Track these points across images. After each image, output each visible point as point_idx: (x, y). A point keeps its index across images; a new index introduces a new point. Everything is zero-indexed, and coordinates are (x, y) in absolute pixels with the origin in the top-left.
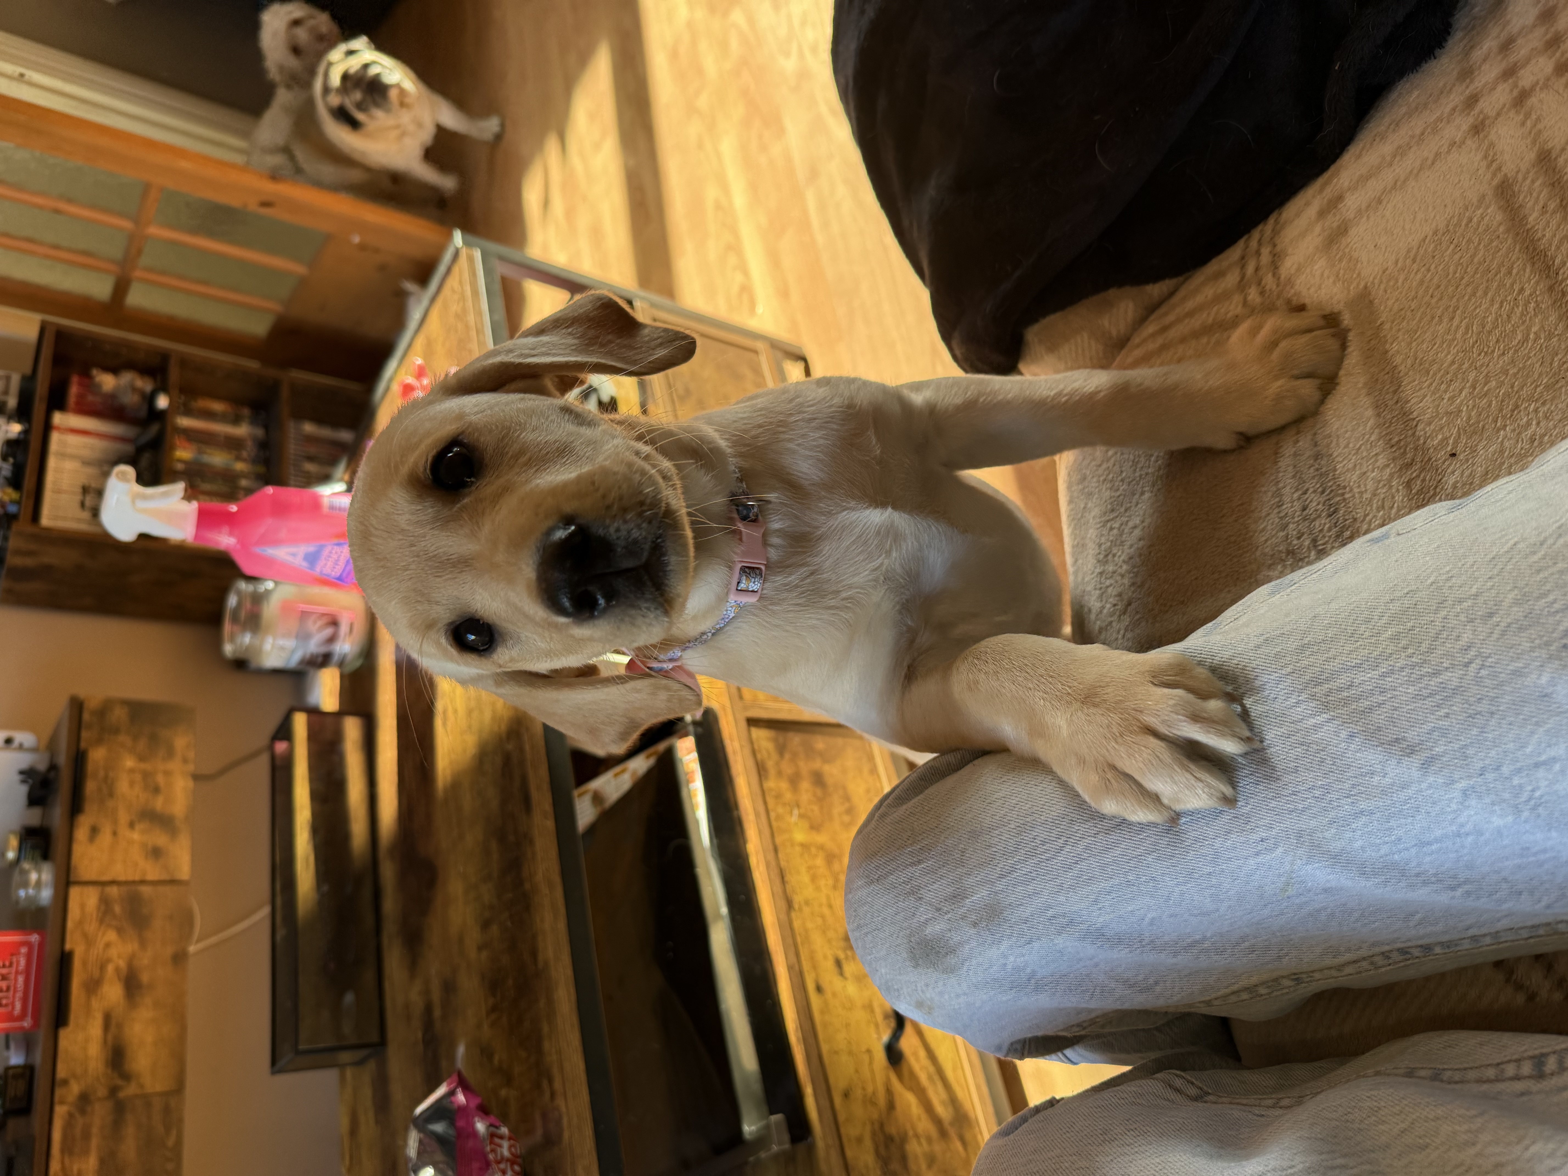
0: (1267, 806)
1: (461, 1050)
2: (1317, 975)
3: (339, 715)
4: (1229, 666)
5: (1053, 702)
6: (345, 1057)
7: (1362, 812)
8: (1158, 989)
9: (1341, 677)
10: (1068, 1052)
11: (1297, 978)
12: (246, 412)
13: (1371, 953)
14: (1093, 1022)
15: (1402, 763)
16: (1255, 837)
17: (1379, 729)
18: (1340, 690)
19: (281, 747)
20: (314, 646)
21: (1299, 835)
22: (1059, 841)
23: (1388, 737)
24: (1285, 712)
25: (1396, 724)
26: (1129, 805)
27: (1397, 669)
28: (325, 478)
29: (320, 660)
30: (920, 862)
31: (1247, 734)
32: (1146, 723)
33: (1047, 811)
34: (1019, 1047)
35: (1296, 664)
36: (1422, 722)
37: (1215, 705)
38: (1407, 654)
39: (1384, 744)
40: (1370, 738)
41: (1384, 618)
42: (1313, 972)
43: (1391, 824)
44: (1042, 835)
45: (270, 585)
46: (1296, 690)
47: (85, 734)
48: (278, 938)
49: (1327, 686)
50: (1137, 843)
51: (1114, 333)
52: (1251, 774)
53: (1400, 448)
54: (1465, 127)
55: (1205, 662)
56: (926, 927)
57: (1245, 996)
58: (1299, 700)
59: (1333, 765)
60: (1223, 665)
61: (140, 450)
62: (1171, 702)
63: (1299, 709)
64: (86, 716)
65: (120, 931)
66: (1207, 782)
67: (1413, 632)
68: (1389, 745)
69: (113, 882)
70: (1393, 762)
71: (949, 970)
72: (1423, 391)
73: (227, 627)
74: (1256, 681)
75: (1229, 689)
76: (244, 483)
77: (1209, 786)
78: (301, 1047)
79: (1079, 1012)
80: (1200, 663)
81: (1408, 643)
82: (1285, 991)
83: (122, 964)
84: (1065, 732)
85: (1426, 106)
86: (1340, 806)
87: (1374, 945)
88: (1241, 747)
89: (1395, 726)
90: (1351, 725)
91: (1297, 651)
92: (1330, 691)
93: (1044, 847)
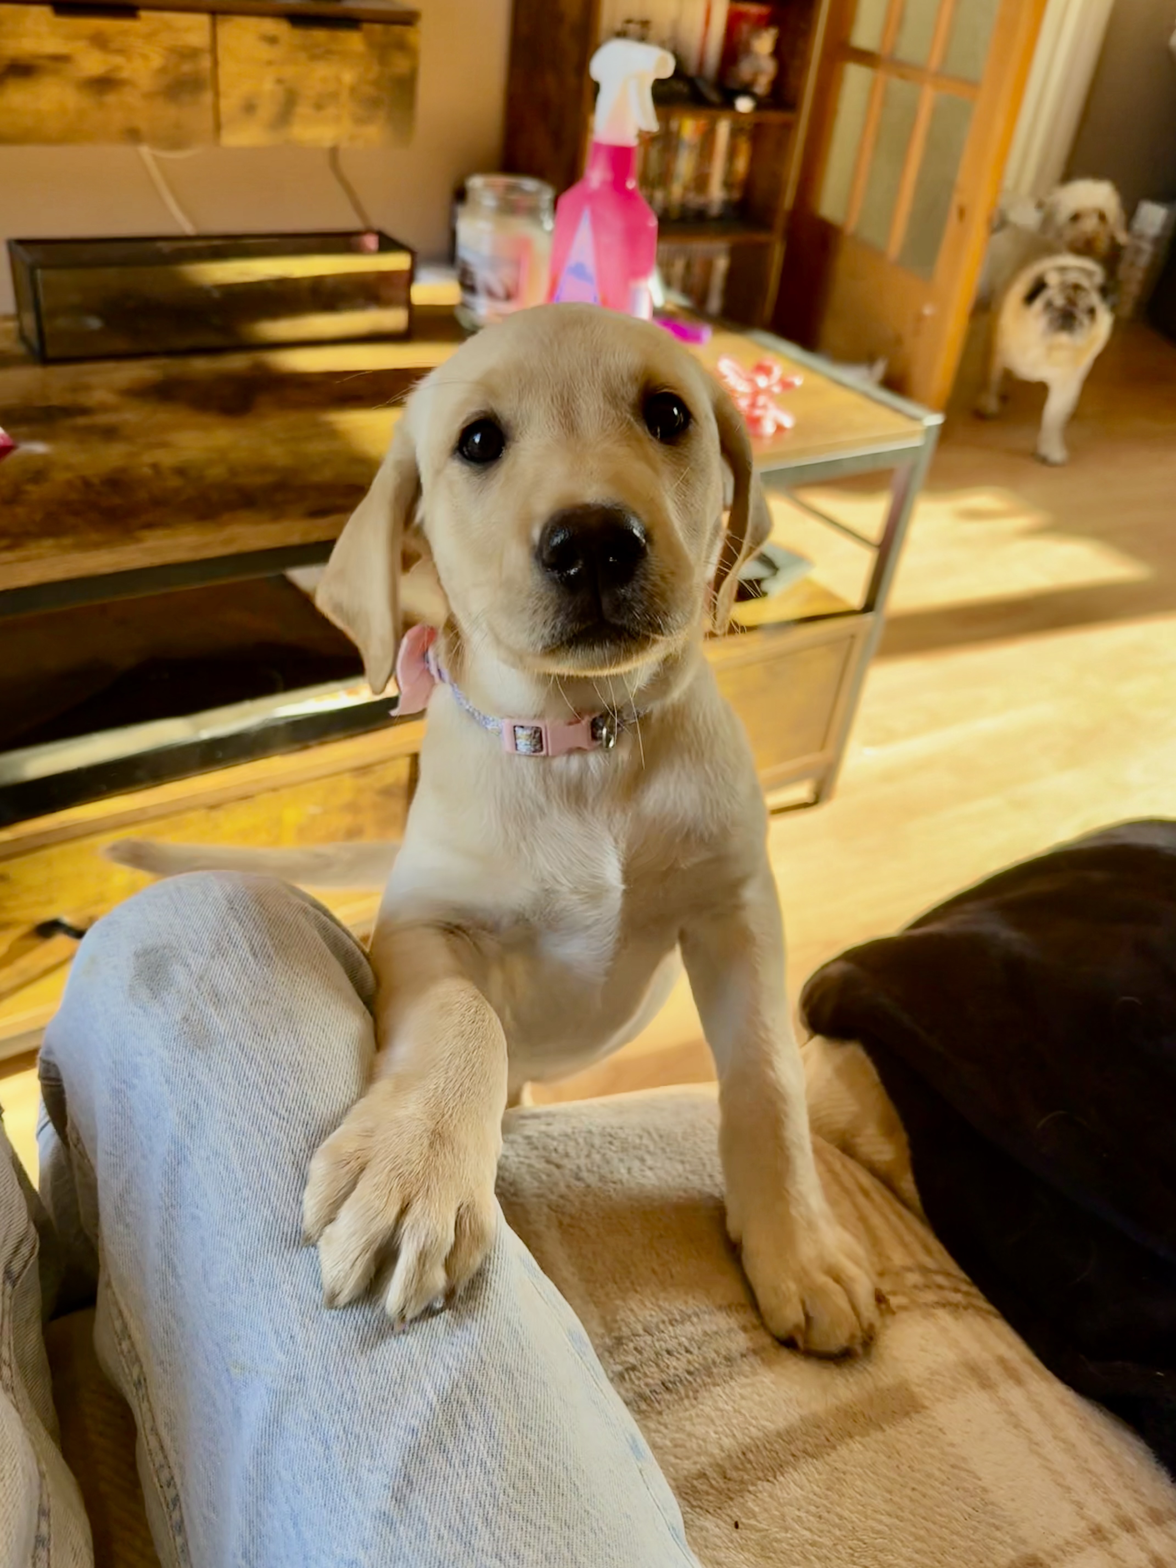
0: (332, 1341)
1: (39, 448)
2: (145, 1406)
3: (408, 304)
4: (486, 1289)
5: (433, 1099)
6: (29, 320)
7: (328, 1447)
8: (120, 1228)
9: (478, 1416)
10: (50, 1128)
11: (141, 1383)
12: (736, 195)
13: (172, 1464)
14: (83, 1155)
15: (385, 1490)
16: (296, 1329)
17: (422, 1461)
18: (464, 1416)
19: (371, 242)
20: (483, 275)
21: (300, 1379)
22: (284, 1111)
23: (414, 1472)
24: (437, 1356)
25: (428, 1481)
26: (322, 1188)
27: (491, 1477)
28: (668, 282)
29: (469, 282)
30: (255, 955)
31: (409, 1316)
32: (415, 1201)
33: (317, 1096)
34: (52, 1074)
35: (491, 1365)
36: (432, 1510)
37: (439, 1279)
38: (507, 1488)
39: (406, 1468)
40: (412, 1451)
41: (546, 1461)
42: (148, 1401)
43: (316, 1481)
44: (289, 1091)
45: (549, 224)
46: (463, 1366)
47: (378, 27)
48: (160, 245)
49: (468, 1400)
50: (284, 1198)
51: (859, 1140)
52: (366, 1322)
53: (742, 1464)
54: (1099, 1519)
55: (490, 1263)
56: (181, 965)
57: (118, 1324)
58: (451, 1370)
59: (380, 1412)
60: (487, 1282)
61: (690, 81)
62: (439, 1228)
63: (441, 1370)
64: (397, 29)
65: (163, 70)
66: (351, 1273)
67: (532, 1493)
68: (405, 1475)
69: (215, 63)
70: (386, 1481)
71: (133, 992)
72: (807, 1484)
73: (502, 180)
74: (471, 1320)
75: (460, 1291)
76: (659, 195)
77: (347, 1277)
78: (39, 272)
79: (94, 1139)
80: (487, 1258)
81: (520, 1489)
82: (127, 1370)
83: (125, 74)
84: (401, 1113)
85: (1120, 1474)
86: (334, 1423)
87: (181, 1467)
88: (394, 1310)
89: (426, 1480)
90: (425, 1429)
91: (505, 1366)
92: (462, 1404)
93: (276, 1094)
